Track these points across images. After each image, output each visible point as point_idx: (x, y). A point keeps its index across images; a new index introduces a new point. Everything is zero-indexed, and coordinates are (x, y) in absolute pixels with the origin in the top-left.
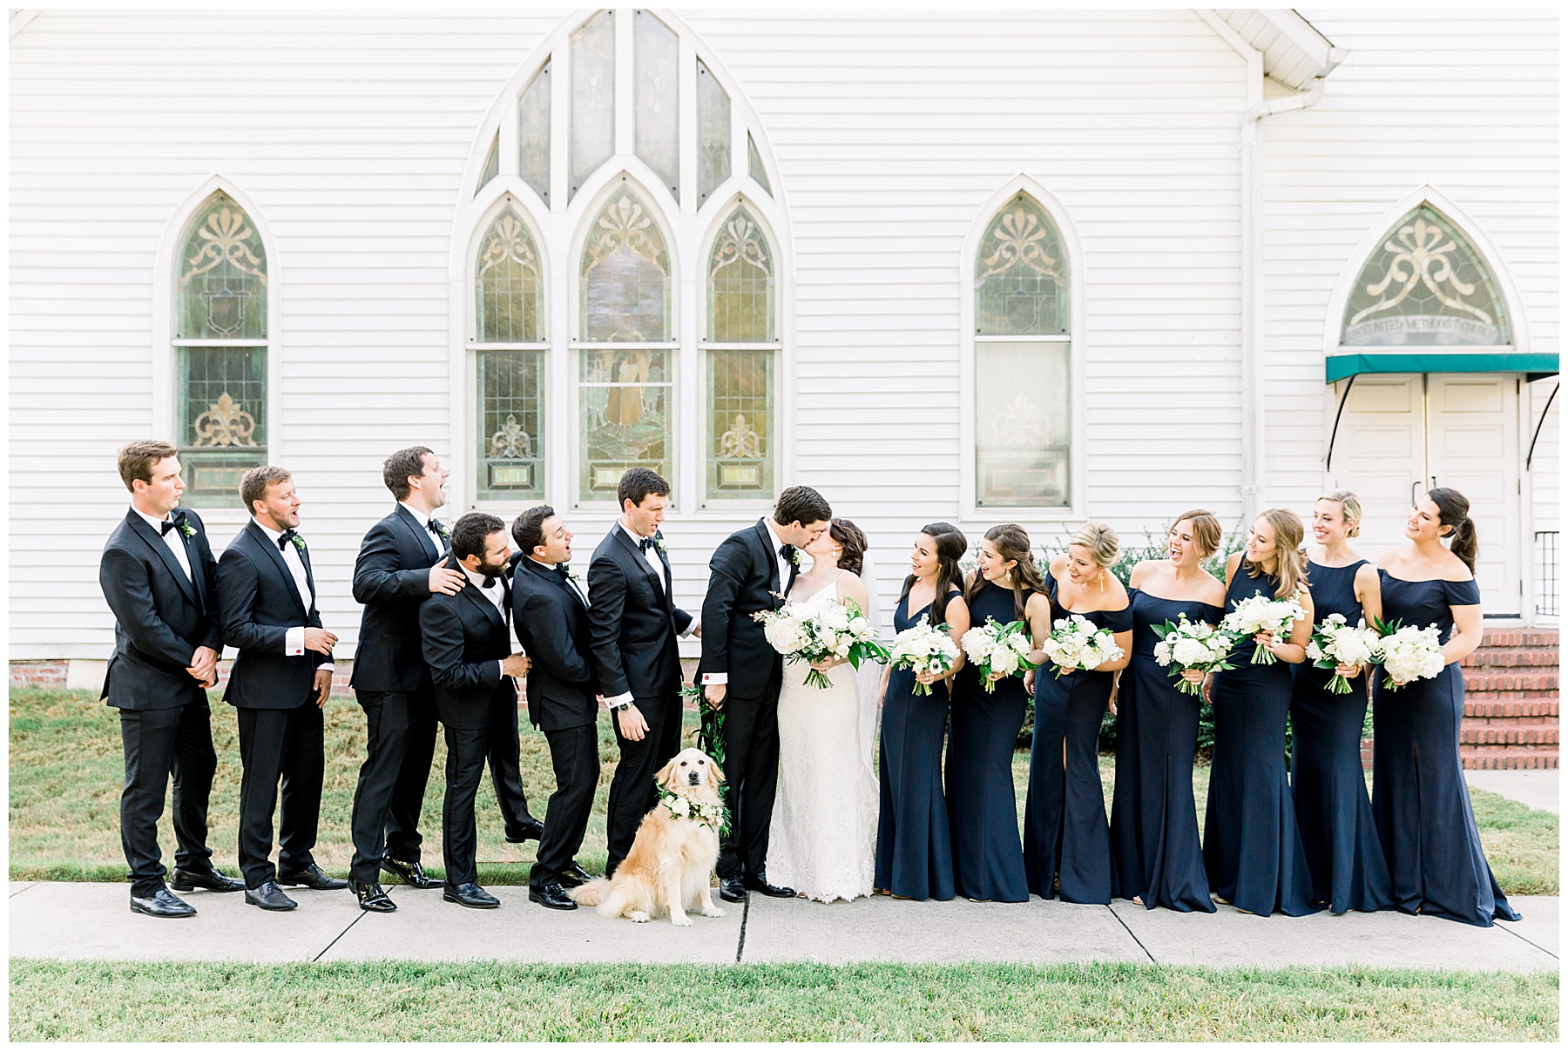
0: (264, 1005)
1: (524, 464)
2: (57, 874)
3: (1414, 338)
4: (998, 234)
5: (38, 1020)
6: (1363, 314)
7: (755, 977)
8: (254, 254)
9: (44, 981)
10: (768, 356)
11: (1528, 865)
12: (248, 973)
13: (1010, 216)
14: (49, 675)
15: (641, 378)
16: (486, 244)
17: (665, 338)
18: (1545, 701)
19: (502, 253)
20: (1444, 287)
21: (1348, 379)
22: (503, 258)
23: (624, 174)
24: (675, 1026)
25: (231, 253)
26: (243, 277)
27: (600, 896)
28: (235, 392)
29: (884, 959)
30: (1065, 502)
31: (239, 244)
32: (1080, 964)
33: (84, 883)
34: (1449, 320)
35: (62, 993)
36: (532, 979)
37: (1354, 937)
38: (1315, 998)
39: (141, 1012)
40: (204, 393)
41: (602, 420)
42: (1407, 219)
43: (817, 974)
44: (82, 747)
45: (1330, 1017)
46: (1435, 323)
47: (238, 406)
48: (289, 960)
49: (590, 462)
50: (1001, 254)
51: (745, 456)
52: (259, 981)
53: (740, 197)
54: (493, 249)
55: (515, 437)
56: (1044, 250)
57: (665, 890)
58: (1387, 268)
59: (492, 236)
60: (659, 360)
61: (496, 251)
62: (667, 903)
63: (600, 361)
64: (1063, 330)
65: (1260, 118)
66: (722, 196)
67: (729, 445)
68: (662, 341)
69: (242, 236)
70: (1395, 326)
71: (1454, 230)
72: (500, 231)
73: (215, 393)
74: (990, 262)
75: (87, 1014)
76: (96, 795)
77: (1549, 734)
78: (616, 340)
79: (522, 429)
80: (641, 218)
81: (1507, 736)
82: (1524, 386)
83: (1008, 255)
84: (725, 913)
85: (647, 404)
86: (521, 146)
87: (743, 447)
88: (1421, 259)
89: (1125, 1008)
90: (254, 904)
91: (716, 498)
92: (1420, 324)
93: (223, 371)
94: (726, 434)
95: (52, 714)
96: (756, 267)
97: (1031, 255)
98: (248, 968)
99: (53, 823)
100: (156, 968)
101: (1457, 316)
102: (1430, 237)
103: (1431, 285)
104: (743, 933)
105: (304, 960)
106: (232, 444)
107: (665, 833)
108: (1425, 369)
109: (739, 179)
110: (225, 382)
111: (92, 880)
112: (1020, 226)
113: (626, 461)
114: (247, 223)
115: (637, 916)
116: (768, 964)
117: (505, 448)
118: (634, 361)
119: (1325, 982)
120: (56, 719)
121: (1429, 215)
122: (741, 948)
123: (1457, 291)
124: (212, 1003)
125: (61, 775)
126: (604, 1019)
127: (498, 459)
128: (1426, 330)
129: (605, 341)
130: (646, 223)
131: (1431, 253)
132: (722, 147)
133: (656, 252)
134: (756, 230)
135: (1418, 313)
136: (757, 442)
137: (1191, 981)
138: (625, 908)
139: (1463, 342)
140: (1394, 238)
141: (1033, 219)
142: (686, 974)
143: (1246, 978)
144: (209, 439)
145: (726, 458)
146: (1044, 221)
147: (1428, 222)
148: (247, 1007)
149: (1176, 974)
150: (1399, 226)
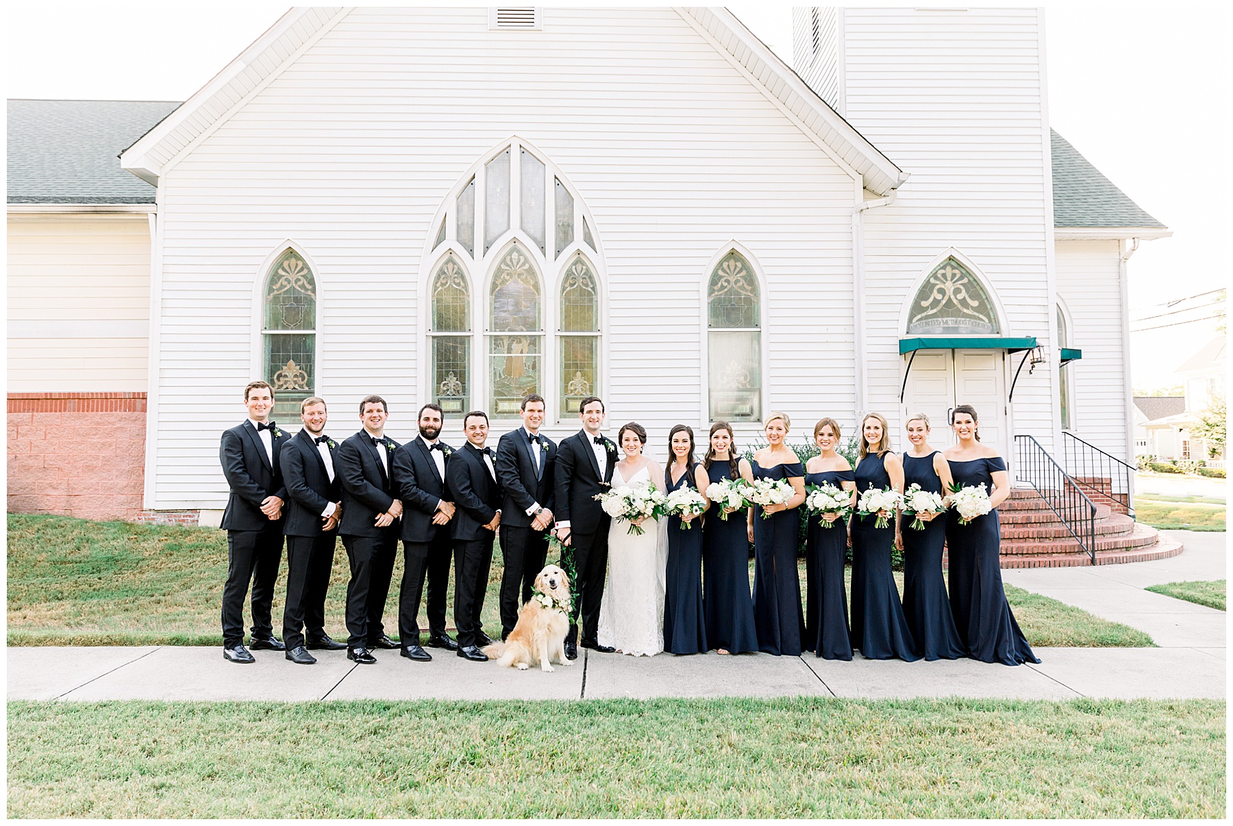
0: (288, 732)
1: (458, 399)
2: (174, 641)
3: (947, 330)
4: (720, 272)
5: (142, 744)
6: (919, 317)
7: (593, 708)
8: (309, 283)
9: (151, 716)
10: (594, 339)
11: (1038, 628)
12: (280, 709)
13: (727, 263)
14: (188, 518)
15: (524, 351)
16: (438, 277)
17: (537, 329)
18: (1026, 529)
19: (447, 283)
20: (963, 302)
21: (913, 352)
22: (447, 285)
23: (515, 240)
24: (544, 744)
25: (296, 283)
26: (302, 296)
27: (499, 653)
28: (297, 360)
29: (671, 695)
30: (759, 420)
31: (300, 277)
32: (790, 697)
33: (190, 647)
34: (964, 320)
35: (161, 725)
36: (456, 711)
37: (947, 675)
38: (936, 719)
39: (209, 738)
40: (280, 360)
41: (502, 375)
42: (942, 265)
43: (631, 706)
44: (204, 560)
45: (947, 732)
46: (958, 322)
47: (298, 367)
48: (307, 700)
49: (495, 398)
50: (722, 284)
51: (582, 395)
52: (286, 714)
53: (579, 252)
54: (441, 280)
55: (453, 384)
56: (746, 281)
57: (538, 650)
58: (931, 292)
59: (442, 272)
60: (534, 342)
61: (444, 282)
62: (539, 658)
63: (501, 342)
64: (757, 325)
65: (862, 210)
66: (569, 251)
67: (572, 388)
68: (535, 331)
69: (302, 273)
70: (936, 323)
71: (967, 271)
72: (446, 271)
73: (286, 360)
74: (716, 288)
75: (175, 739)
76: (211, 588)
77: (1030, 548)
78: (510, 330)
79: (457, 380)
80: (524, 264)
81: (1007, 549)
82: (1007, 356)
83: (726, 284)
84: (574, 663)
85: (527, 365)
86: (458, 224)
87: (580, 390)
88: (949, 287)
89: (821, 728)
90: (291, 660)
91: (565, 418)
92: (950, 322)
93: (290, 348)
94: (571, 382)
95: (188, 541)
96: (588, 290)
97: (738, 284)
98: (280, 705)
99: (184, 605)
100: (223, 706)
101: (970, 318)
102: (954, 275)
103: (955, 301)
104: (585, 676)
105: (316, 700)
106: (294, 388)
107: (538, 617)
108: (953, 347)
109: (578, 242)
110: (291, 354)
111: (195, 645)
112: (732, 269)
113: (515, 398)
114: (305, 266)
115: (521, 666)
116: (601, 699)
117: (448, 390)
118: (520, 342)
119: (940, 708)
120: (190, 543)
121: (953, 263)
122: (584, 686)
123: (969, 305)
124: (255, 730)
125: (191, 577)
126: (500, 740)
127: (443, 397)
128: (953, 326)
129: (504, 331)
130: (527, 266)
131: (955, 284)
132: (569, 225)
133: (532, 282)
134: (587, 270)
135: (948, 317)
136: (588, 387)
137: (859, 708)
138: (514, 661)
139: (973, 332)
140: (935, 276)
141: (739, 264)
142: (551, 706)
143: (892, 706)
144: (282, 385)
145: (571, 395)
146: (746, 266)
147: (953, 268)
148: (277, 733)
149: (850, 704)
150: (937, 269)
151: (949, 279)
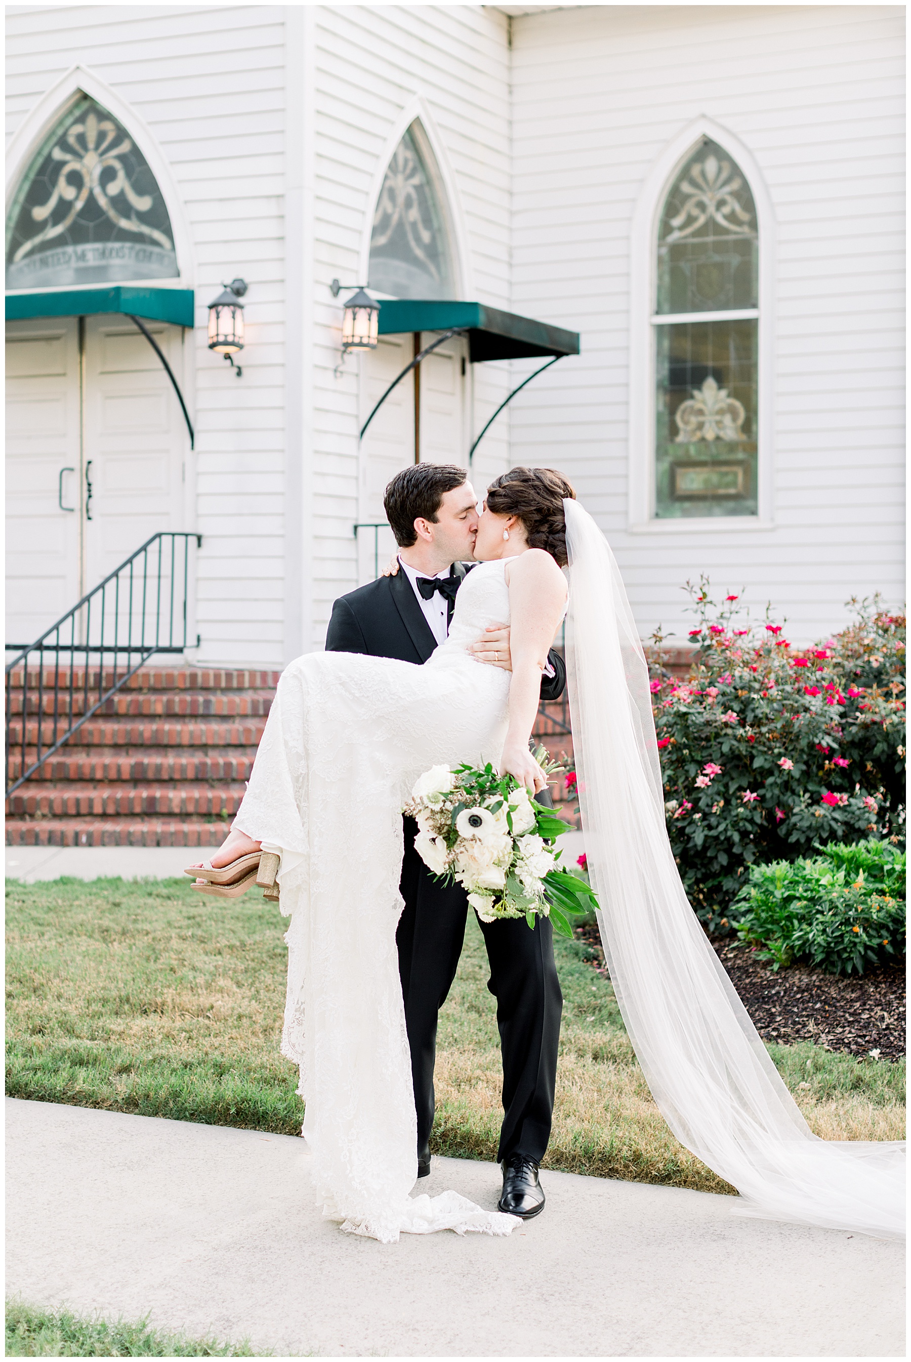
3: (81, 274)
6: (28, 245)
20: (119, 203)
34: (122, 248)
42: (77, 113)
46: (107, 252)
58: (54, 183)
70: (62, 260)
88: (93, 166)
92: (90, 256)
102: (102, 136)
103: (103, 202)
121: (98, 107)
123: (131, 207)
128: (96, 261)
131: (104, 157)
135: (88, 241)
151: (91, 145)
